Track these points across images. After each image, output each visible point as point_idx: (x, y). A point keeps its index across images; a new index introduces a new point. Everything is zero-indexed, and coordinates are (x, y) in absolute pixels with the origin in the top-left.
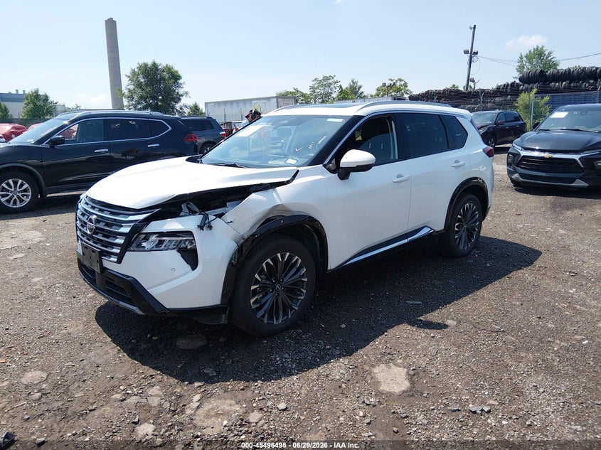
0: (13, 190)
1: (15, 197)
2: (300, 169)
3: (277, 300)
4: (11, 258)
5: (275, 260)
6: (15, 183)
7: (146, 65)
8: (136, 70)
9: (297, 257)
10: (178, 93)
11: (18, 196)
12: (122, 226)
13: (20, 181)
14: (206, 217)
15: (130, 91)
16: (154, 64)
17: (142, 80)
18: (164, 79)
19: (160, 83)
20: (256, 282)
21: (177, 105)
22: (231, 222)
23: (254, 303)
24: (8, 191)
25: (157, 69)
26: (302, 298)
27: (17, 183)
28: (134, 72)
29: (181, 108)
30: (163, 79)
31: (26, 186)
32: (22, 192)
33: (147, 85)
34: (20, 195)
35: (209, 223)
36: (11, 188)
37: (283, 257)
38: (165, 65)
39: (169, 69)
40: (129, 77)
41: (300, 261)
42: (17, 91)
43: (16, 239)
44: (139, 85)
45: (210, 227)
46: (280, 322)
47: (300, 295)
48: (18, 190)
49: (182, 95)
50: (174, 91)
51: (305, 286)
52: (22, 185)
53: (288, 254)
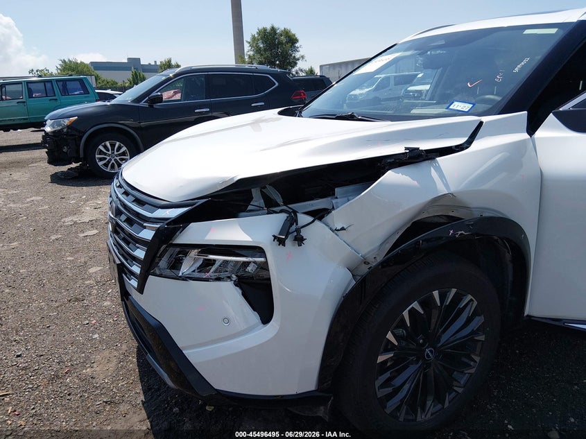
0: (110, 153)
1: (113, 161)
2: (485, 119)
3: (425, 375)
4: (82, 235)
5: (427, 303)
6: (113, 146)
7: (265, 30)
8: (256, 36)
9: (469, 297)
10: (294, 57)
11: (115, 160)
12: (145, 227)
13: (118, 144)
14: (292, 219)
15: (250, 57)
16: (273, 29)
17: (262, 46)
18: (282, 44)
19: (278, 48)
20: (388, 347)
21: (293, 70)
22: (343, 229)
23: (383, 386)
24: (105, 154)
25: (275, 34)
26: (472, 371)
27: (115, 145)
28: (254, 38)
29: (297, 73)
30: (280, 43)
31: (124, 149)
32: (120, 155)
33: (265, 50)
34: (118, 158)
35: (298, 230)
36: (109, 151)
37: (443, 297)
38: (283, 29)
39: (287, 32)
40: (249, 43)
41: (475, 303)
42: (155, 62)
43: (99, 210)
44: (258, 51)
45: (300, 240)
46: (429, 415)
47: (469, 366)
48: (116, 153)
49: (298, 59)
50: (291, 55)
51: (478, 350)
52: (120, 148)
53: (454, 291)
